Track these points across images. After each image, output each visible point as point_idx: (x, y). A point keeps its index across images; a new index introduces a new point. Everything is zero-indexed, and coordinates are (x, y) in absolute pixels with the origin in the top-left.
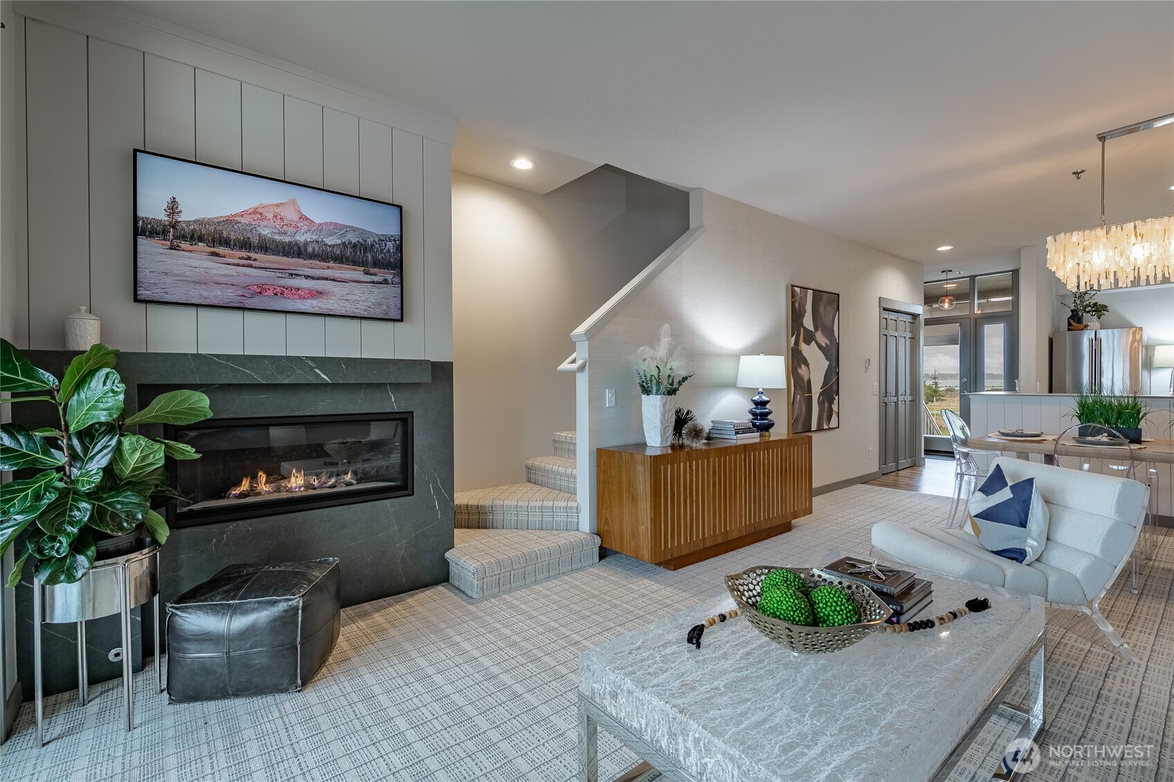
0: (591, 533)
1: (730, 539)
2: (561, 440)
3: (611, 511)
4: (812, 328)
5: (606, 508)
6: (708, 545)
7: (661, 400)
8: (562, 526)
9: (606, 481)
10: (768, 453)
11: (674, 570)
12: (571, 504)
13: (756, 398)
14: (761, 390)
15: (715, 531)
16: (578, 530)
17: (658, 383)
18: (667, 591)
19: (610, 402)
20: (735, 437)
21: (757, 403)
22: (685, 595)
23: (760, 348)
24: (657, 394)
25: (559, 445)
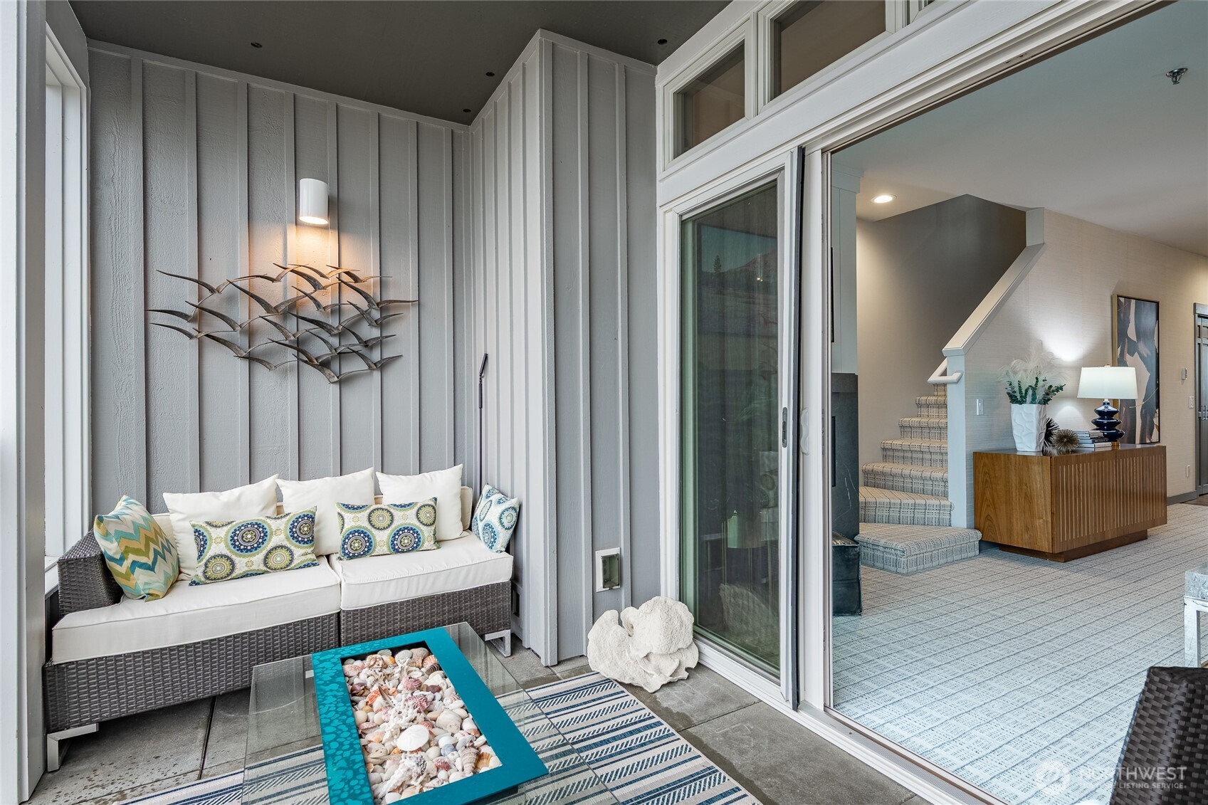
0: (967, 528)
1: (1106, 539)
2: (893, 448)
3: (995, 508)
4: (1135, 339)
5: (988, 506)
6: (1091, 542)
7: (1038, 408)
8: (934, 522)
9: (987, 481)
10: (1133, 460)
11: (1065, 562)
12: (943, 502)
13: (1102, 408)
14: (1106, 401)
15: (1096, 530)
16: (950, 526)
17: (1034, 395)
18: (1079, 576)
19: (980, 411)
20: (1093, 446)
21: (1101, 413)
22: (1096, 580)
23: (1093, 360)
24: (1032, 403)
25: (890, 453)
